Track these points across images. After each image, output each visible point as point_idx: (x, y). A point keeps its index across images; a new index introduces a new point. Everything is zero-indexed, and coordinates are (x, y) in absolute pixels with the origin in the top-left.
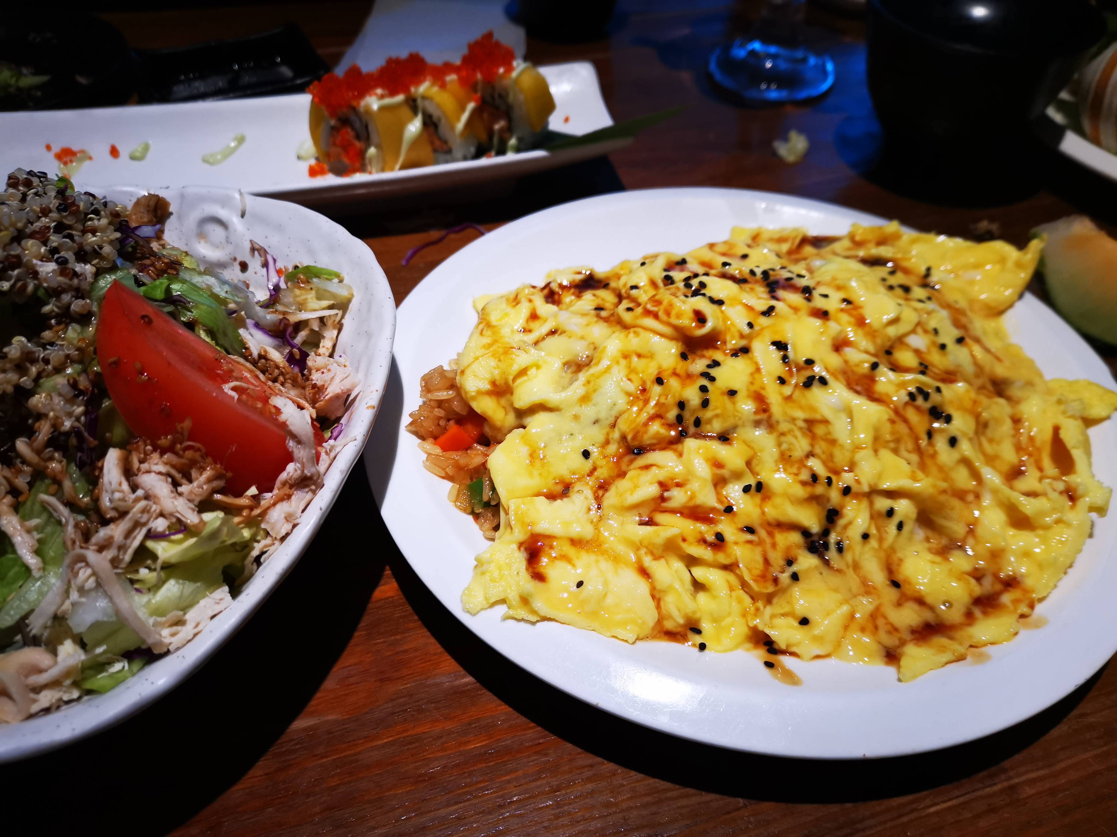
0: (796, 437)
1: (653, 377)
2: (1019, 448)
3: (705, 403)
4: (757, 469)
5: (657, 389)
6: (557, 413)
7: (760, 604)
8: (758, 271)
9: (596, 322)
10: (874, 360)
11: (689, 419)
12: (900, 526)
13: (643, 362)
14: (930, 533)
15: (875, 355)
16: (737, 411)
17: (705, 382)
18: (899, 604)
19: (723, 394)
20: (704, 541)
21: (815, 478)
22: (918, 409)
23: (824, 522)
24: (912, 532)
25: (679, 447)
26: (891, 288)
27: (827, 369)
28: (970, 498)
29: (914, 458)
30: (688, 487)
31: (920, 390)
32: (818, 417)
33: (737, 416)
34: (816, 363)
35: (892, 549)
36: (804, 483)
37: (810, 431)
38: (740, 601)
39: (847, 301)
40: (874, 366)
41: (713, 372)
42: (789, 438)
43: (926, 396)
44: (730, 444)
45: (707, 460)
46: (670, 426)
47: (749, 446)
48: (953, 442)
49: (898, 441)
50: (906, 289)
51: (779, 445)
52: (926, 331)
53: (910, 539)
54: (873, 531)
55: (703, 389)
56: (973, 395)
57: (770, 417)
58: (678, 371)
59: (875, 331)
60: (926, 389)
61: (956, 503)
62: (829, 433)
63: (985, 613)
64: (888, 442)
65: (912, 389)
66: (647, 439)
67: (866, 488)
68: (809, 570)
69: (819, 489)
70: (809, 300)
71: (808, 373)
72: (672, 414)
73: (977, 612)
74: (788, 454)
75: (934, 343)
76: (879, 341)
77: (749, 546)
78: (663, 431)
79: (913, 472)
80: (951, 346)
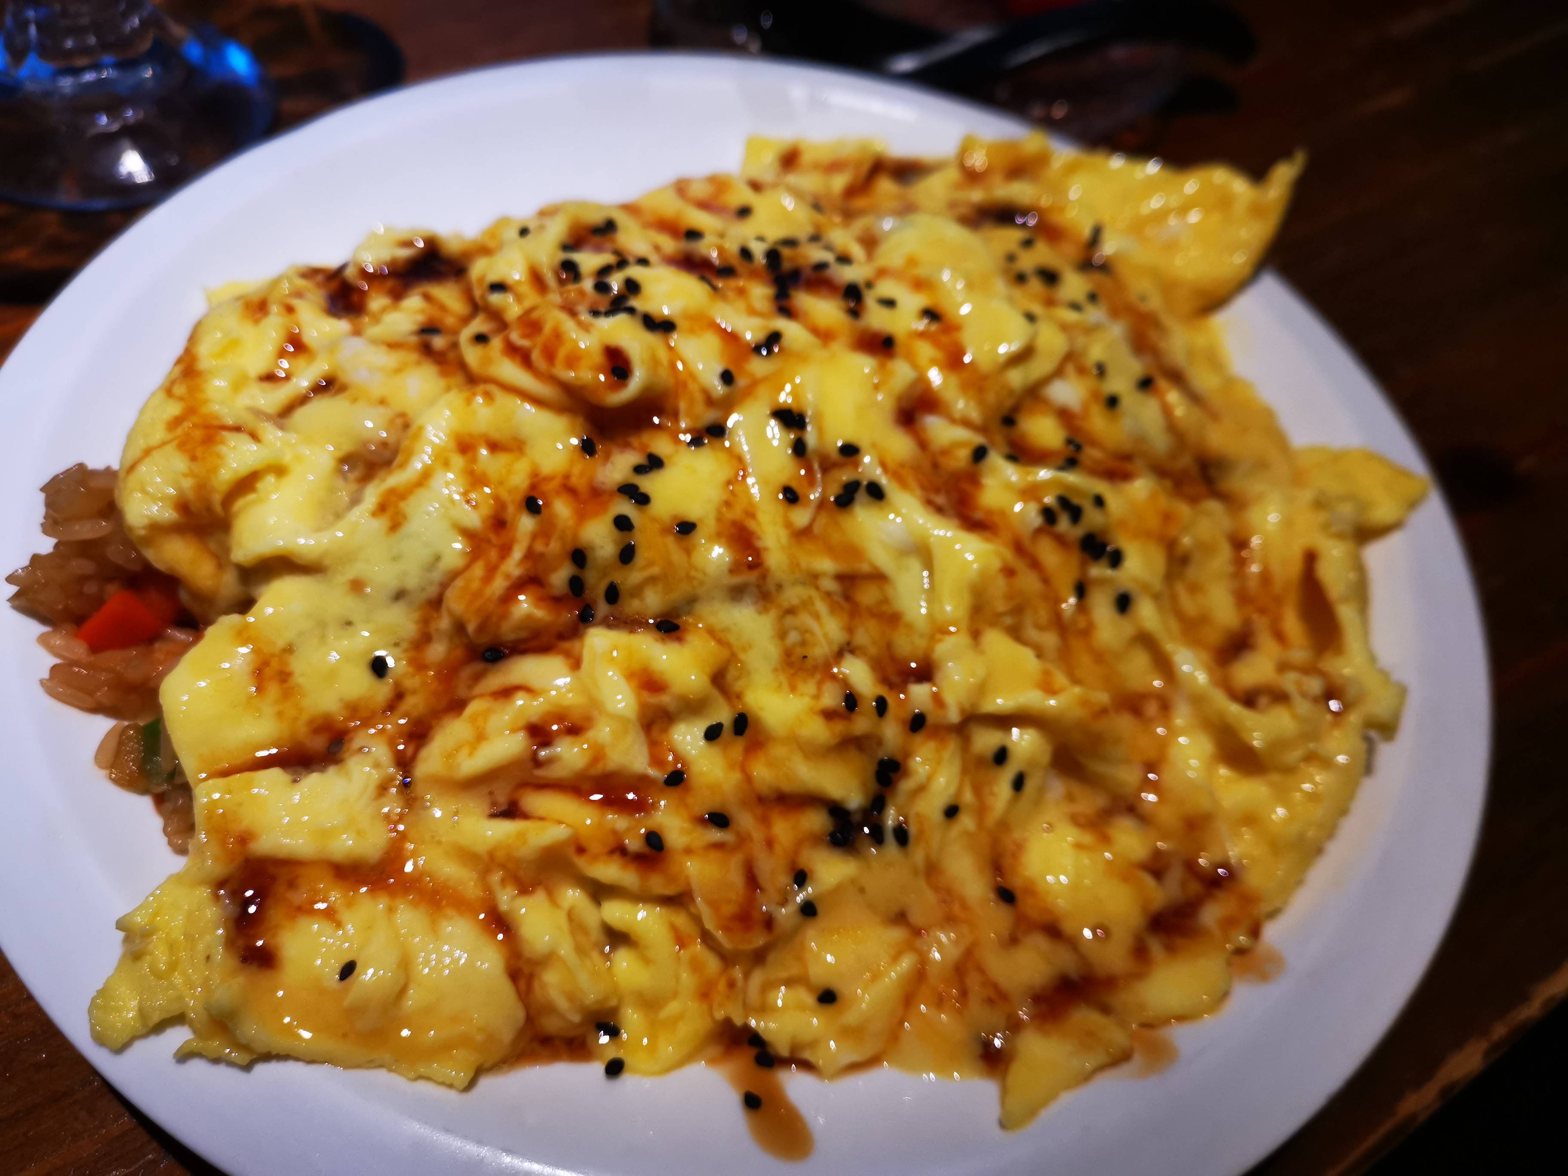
0: (817, 617)
1: (519, 496)
2: (1242, 598)
3: (627, 555)
4: (738, 686)
5: (526, 524)
6: (319, 577)
7: (737, 973)
8: (758, 250)
9: (418, 363)
10: (978, 439)
11: (597, 587)
12: (1019, 783)
13: (503, 459)
14: (1076, 788)
15: (981, 429)
16: (696, 570)
17: (625, 507)
18: (1013, 941)
19: (666, 530)
20: (620, 851)
21: (851, 701)
22: (1061, 540)
23: (873, 785)
24: (1041, 791)
25: (572, 645)
26: (1020, 279)
27: (883, 465)
28: (1152, 709)
29: (1050, 639)
30: (591, 734)
31: (1064, 502)
32: (865, 568)
33: (694, 578)
34: (862, 452)
35: (1004, 825)
36: (829, 715)
37: (848, 598)
38: (696, 966)
39: (931, 314)
40: (980, 454)
41: (648, 484)
42: (805, 619)
43: (1076, 513)
44: (680, 640)
45: (630, 676)
46: (556, 601)
47: (720, 642)
48: (1123, 603)
49: (1018, 610)
50: (1050, 277)
51: (782, 635)
52: (1082, 371)
53: (1038, 801)
54: (968, 797)
55: (623, 524)
56: (1164, 502)
57: (764, 577)
58: (575, 481)
59: (984, 378)
60: (1076, 500)
61: (1124, 723)
62: (886, 601)
63: (1171, 949)
64: (1000, 615)
65: (1049, 500)
66: (507, 631)
67: (954, 716)
68: (839, 889)
69: (861, 724)
70: (855, 312)
71: (845, 476)
72: (560, 578)
73: (1156, 947)
74: (799, 652)
75: (1095, 395)
76: (991, 398)
77: (715, 855)
78: (541, 614)
79: (1047, 674)
80: (1130, 399)
